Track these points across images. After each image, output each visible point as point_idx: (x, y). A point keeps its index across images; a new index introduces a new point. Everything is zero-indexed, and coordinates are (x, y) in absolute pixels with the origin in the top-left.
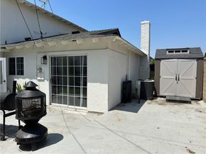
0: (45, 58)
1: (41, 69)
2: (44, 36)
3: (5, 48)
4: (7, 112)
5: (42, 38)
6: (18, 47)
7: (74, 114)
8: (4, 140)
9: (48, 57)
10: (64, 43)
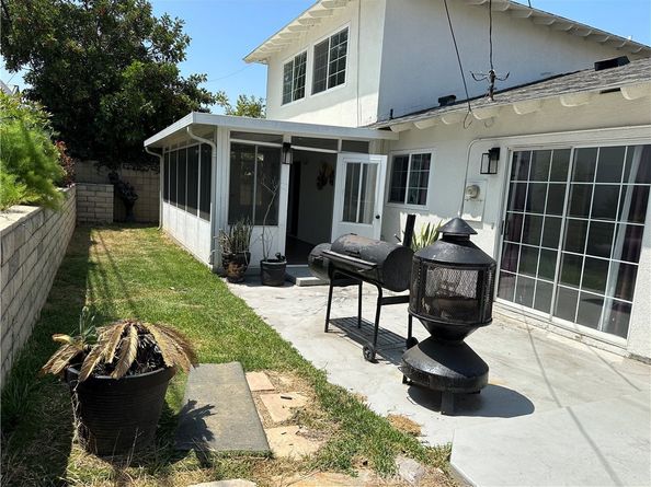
0: (494, 154)
1: (477, 189)
2: (498, 85)
3: (388, 129)
4: (387, 293)
5: (492, 92)
6: (422, 123)
7: (571, 350)
8: (374, 361)
9: (503, 154)
10: (569, 101)
